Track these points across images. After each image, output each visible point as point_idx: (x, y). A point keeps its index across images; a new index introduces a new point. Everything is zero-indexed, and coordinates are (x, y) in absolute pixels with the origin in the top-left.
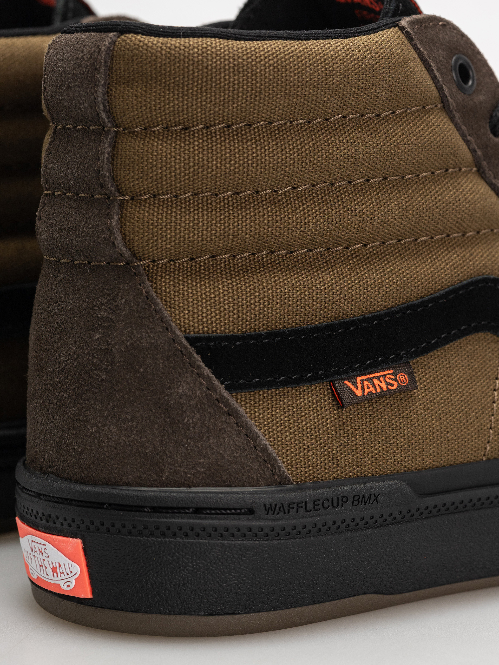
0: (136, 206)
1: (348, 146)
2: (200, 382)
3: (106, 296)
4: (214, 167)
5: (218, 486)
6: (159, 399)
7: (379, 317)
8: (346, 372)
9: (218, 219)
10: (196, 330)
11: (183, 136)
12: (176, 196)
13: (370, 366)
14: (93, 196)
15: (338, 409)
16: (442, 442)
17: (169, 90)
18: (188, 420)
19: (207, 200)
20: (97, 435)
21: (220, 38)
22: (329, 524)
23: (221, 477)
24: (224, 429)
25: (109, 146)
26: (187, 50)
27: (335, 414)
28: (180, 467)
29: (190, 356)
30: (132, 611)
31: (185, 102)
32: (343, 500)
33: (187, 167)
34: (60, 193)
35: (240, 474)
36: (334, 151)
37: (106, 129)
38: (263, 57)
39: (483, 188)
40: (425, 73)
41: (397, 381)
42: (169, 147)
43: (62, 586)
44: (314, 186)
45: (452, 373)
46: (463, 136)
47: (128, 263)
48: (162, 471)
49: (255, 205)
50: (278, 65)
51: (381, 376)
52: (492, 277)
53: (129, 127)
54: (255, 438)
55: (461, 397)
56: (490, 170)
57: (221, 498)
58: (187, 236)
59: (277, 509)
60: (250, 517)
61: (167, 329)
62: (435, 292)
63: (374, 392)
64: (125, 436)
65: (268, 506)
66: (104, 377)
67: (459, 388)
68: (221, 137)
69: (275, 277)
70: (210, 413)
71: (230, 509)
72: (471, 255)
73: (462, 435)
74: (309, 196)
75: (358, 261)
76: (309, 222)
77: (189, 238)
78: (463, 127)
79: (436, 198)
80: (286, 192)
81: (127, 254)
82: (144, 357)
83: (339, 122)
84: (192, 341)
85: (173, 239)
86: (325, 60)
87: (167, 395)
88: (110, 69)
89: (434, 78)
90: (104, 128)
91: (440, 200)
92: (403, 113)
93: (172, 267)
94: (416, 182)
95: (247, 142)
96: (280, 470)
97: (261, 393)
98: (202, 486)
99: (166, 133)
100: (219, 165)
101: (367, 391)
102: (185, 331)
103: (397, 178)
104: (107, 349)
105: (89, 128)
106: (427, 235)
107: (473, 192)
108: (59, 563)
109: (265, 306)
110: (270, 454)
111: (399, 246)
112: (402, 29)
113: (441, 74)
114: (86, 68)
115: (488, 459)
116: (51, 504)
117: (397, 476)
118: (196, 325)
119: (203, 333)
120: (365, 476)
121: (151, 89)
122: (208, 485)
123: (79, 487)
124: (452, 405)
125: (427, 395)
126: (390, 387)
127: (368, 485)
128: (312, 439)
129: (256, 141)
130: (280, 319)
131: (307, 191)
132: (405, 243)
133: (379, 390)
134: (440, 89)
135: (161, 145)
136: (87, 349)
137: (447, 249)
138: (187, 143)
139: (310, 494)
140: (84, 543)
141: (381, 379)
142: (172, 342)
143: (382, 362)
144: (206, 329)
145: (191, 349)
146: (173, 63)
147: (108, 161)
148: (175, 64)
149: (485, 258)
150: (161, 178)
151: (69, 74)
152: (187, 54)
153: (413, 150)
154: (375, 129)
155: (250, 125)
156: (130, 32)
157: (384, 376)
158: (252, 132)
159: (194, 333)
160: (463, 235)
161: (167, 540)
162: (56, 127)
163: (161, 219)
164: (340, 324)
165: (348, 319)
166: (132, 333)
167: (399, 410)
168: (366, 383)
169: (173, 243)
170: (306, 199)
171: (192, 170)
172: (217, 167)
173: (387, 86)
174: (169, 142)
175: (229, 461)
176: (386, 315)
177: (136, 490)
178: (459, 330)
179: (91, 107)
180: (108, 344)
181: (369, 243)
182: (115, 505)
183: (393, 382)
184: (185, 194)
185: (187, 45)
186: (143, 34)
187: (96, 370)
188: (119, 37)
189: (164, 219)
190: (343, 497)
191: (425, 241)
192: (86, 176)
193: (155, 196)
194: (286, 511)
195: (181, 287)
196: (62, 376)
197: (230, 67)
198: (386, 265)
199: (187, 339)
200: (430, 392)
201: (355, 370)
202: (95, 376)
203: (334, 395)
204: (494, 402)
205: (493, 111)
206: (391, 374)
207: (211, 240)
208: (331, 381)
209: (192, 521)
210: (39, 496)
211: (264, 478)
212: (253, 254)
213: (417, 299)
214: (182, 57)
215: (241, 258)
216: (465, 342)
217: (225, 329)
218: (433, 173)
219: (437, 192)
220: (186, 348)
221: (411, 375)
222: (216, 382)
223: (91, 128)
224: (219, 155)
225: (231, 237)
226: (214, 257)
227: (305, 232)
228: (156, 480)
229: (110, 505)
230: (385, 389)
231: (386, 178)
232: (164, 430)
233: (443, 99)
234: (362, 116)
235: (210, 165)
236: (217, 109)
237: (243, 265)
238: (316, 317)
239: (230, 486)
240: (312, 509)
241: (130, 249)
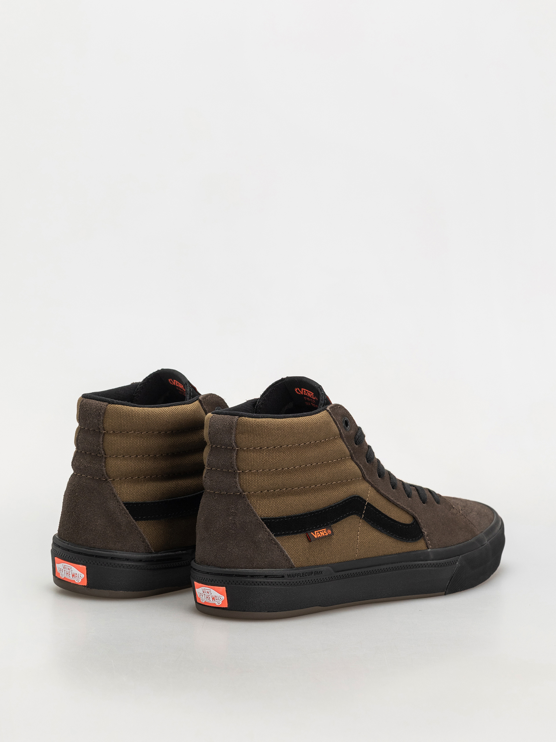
0: (244, 474)
1: (312, 453)
2: (266, 533)
3: (233, 505)
4: (270, 461)
5: (272, 568)
6: (252, 539)
7: (321, 511)
8: (311, 529)
9: (271, 479)
10: (264, 516)
11: (260, 451)
12: (257, 471)
13: (319, 528)
14: (228, 471)
15: (309, 542)
16: (341, 554)
17: (256, 436)
18: (262, 546)
19: (267, 472)
20: (231, 552)
21: (272, 418)
22: (301, 582)
23: (273, 566)
24: (274, 549)
25: (236, 454)
26: (262, 423)
27: (308, 544)
28: (259, 562)
29: (263, 525)
30: (243, 611)
31: (262, 440)
32: (312, 573)
33: (262, 461)
34: (215, 469)
35: (279, 564)
36: (308, 455)
37: (234, 448)
38: (286, 425)
39: (353, 464)
40: (335, 426)
41: (327, 532)
42: (256, 455)
43: (216, 604)
44: (300, 466)
45: (344, 529)
46: (347, 446)
47: (240, 494)
48: (253, 564)
49: (282, 473)
50: (291, 427)
51: (322, 531)
52: (357, 495)
53: (242, 448)
54: (284, 552)
55: (347, 538)
56: (355, 457)
57: (274, 572)
58: (261, 485)
59: (291, 576)
60: (283, 578)
61: (255, 516)
62: (339, 502)
63: (321, 536)
64: (241, 552)
65: (288, 575)
66: (233, 532)
67: (347, 535)
68: (272, 451)
69: (288, 497)
70: (269, 544)
71: (276, 576)
72: (350, 488)
73: (348, 551)
74: (299, 470)
75: (314, 491)
76: (299, 479)
77: (262, 485)
78: (347, 443)
79: (339, 469)
80: (292, 469)
81: (241, 490)
82: (247, 525)
83: (309, 444)
84: (263, 520)
85: (257, 485)
86: (306, 424)
87: (255, 538)
88: (236, 429)
89: (338, 427)
90: (233, 448)
91: (340, 469)
92: (328, 440)
93: (255, 494)
94: (332, 463)
95: (280, 453)
96: (291, 563)
97: (285, 537)
98: (267, 569)
99: (254, 450)
100: (272, 460)
101: (318, 536)
102: (260, 516)
103: (326, 462)
104: (235, 523)
105: (227, 447)
106: (335, 482)
107: (351, 466)
108: (216, 596)
109: (286, 508)
110: (288, 558)
111: (327, 485)
112: (328, 411)
113: (340, 425)
114: (228, 428)
115: (356, 559)
116: (213, 576)
117: (327, 565)
118: (264, 514)
119: (266, 517)
120: (318, 565)
121: (250, 436)
122: (268, 568)
123: (219, 569)
124: (345, 540)
125: (336, 537)
126: (325, 535)
127: (319, 568)
128: (301, 553)
129: (283, 452)
130: (290, 512)
131: (298, 468)
132: (328, 484)
133: (322, 536)
134: (340, 431)
135: (253, 454)
136: (227, 523)
137: (342, 486)
138: (262, 453)
139: (301, 571)
140: (226, 588)
141: (322, 532)
142: (257, 520)
143: (322, 526)
144: (267, 516)
145: (263, 523)
146: (258, 427)
147: (235, 459)
148: (259, 427)
149: (354, 489)
150: (253, 465)
151: (221, 429)
152: (262, 424)
153: (332, 453)
154: (320, 446)
155: (281, 447)
156: (243, 416)
157: (323, 531)
158: (282, 449)
159: (263, 517)
160: (347, 481)
161: (256, 586)
162: (212, 446)
163: (253, 479)
164: (309, 513)
165: (311, 511)
166: (243, 517)
167: (328, 542)
168: (318, 533)
169: (256, 487)
170: (298, 471)
171: (263, 462)
172: (271, 461)
173: (324, 431)
174: (256, 453)
175: (275, 560)
176: (324, 510)
177: (245, 570)
178: (346, 514)
179: (229, 441)
180: (235, 521)
181: (317, 485)
182: (238, 575)
183: (325, 533)
184: (260, 470)
185: (262, 421)
186: (247, 417)
187: (230, 530)
188: (239, 418)
189: (254, 479)
190: (311, 572)
191: (335, 484)
192: (226, 464)
193: (250, 471)
194: (294, 577)
195: (259, 501)
196: (217, 532)
197: (276, 428)
198: (323, 492)
199: (261, 519)
200: (337, 536)
201: (314, 529)
202: (230, 532)
203: (307, 538)
204: (358, 540)
205: (356, 436)
206: (325, 530)
207: (269, 485)
208: (307, 533)
209: (264, 580)
210: (208, 573)
211: (286, 566)
212: (281, 490)
213: (333, 504)
214: (261, 425)
215: (277, 491)
216: (348, 519)
217: (273, 515)
218: (337, 460)
219: (339, 466)
220: (261, 522)
221: (332, 530)
222: (271, 533)
223: (228, 448)
224: (272, 457)
225: (275, 484)
226: (268, 491)
227: (298, 482)
228: (251, 567)
229: (236, 575)
230: (324, 535)
231: (323, 463)
232: (254, 550)
233: (341, 434)
234: (316, 442)
235: (269, 460)
236: (271, 442)
237: (277, 494)
238: (301, 511)
239: (276, 568)
240: (302, 576)
241: (242, 489)
